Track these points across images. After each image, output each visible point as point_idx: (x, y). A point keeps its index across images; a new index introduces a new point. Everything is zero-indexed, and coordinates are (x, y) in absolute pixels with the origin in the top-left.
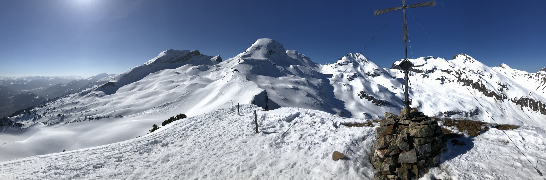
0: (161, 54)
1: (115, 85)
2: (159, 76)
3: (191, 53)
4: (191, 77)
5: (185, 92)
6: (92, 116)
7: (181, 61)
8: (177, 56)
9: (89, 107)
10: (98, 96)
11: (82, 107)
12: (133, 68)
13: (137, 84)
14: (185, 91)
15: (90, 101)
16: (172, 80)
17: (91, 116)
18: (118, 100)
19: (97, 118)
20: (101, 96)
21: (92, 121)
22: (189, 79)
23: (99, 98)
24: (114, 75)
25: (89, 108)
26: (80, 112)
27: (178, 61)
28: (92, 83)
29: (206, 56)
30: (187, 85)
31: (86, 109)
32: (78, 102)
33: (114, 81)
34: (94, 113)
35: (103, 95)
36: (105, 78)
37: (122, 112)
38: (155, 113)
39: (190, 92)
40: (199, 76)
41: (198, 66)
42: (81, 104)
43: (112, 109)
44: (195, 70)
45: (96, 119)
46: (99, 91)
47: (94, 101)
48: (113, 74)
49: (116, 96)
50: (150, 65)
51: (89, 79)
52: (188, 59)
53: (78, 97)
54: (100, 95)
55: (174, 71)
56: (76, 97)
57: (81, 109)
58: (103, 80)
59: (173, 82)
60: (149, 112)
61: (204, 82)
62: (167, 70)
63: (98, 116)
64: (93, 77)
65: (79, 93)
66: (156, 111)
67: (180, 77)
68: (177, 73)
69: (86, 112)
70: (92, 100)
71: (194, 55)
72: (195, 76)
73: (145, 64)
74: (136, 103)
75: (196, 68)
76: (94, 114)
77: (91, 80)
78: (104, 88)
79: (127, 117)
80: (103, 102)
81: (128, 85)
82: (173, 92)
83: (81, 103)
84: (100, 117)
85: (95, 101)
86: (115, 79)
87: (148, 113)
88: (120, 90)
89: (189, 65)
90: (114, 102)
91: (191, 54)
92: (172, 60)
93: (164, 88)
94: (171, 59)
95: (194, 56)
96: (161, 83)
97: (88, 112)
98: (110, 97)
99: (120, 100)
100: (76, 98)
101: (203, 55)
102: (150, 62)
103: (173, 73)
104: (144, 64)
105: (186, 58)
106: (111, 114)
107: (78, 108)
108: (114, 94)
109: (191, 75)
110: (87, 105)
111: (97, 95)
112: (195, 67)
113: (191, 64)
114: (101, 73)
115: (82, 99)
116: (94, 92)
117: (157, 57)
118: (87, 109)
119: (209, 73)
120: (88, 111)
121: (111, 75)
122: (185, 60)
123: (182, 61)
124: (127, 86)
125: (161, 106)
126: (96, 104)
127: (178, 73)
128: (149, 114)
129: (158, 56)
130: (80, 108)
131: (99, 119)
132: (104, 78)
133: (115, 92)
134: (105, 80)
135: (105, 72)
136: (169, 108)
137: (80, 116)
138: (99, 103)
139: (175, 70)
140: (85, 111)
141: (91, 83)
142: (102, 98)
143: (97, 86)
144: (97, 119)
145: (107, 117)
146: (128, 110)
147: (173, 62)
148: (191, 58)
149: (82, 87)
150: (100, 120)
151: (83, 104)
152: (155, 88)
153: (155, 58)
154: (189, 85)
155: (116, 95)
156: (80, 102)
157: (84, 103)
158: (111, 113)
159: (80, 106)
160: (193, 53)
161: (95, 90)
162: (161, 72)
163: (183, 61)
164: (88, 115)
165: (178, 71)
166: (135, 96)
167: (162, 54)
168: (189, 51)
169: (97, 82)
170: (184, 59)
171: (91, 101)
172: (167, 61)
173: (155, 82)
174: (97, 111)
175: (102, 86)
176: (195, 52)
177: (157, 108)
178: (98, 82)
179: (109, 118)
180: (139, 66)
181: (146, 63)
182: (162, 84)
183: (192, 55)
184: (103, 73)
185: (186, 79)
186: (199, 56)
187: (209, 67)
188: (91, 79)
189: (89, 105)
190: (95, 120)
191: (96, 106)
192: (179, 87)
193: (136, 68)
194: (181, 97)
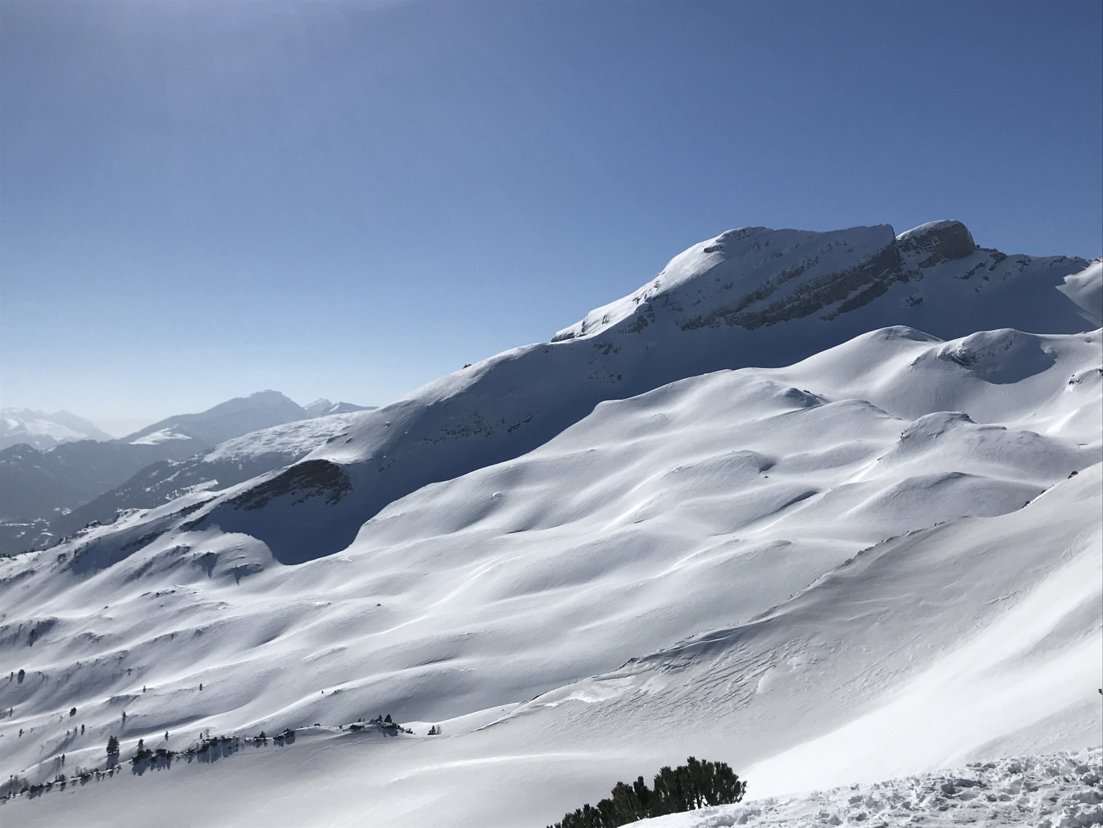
0: (682, 264)
1: (347, 486)
2: (664, 423)
3: (906, 244)
4: (907, 424)
5: (864, 546)
6: (161, 734)
7: (828, 309)
8: (792, 275)
9: (144, 662)
10: (218, 569)
11: (79, 666)
12: (481, 363)
13: (513, 478)
14: (861, 537)
15: (151, 610)
16: (762, 448)
17: (151, 739)
18: (373, 601)
19: (205, 748)
20: (239, 574)
21: (164, 771)
22: (894, 441)
23: (227, 583)
24: (344, 407)
25: (142, 672)
26: (66, 710)
27: (806, 310)
28: (173, 470)
29: (1024, 261)
30: (875, 489)
31: (112, 679)
32: (47, 626)
33: (341, 457)
34: (182, 706)
35: (256, 560)
36: (278, 428)
37: (395, 695)
38: (636, 701)
39: (895, 545)
40: (966, 418)
41: (957, 345)
42: (76, 644)
43: (322, 667)
44: (938, 375)
45: (190, 753)
46: (228, 528)
47: (182, 611)
48: (335, 400)
49: (352, 568)
50: (605, 342)
51: (147, 441)
52: (879, 290)
53: (45, 583)
54: (231, 565)
55: (772, 387)
56: (29, 581)
57: (73, 681)
58: (258, 449)
59: (767, 466)
60: (595, 694)
61: (1010, 469)
62: (723, 378)
63: (212, 735)
64: (175, 423)
65: (61, 549)
66: (644, 689)
67: (819, 431)
68: (795, 396)
69: (115, 701)
70: (169, 604)
71: (925, 256)
72: (936, 421)
73: (571, 336)
74: (502, 622)
75: (947, 357)
76: (180, 716)
77: (161, 446)
78: (260, 505)
79: (432, 732)
80: (257, 616)
81: (446, 488)
82: (769, 542)
83: (71, 634)
84: (224, 740)
85: (194, 609)
86: (347, 440)
87: (588, 700)
88: (386, 524)
89: (890, 336)
90: (340, 612)
91: (903, 255)
92: (759, 307)
93: (704, 514)
94: (749, 300)
95: (931, 262)
96: (684, 473)
97: (128, 699)
98: (311, 581)
99: (386, 601)
100: (30, 596)
101: (1000, 257)
102: (605, 320)
103: (763, 397)
104: (559, 333)
105: (864, 287)
106: (312, 714)
107: (43, 677)
108: (343, 555)
109: (905, 412)
110: (126, 646)
111: (208, 562)
112: (940, 347)
113: (905, 330)
114: (245, 394)
115: (85, 601)
116: (181, 540)
117: (652, 284)
118: (125, 679)
119: (1052, 393)
120: (131, 691)
121: (326, 409)
122: (862, 300)
123: (838, 304)
124: (437, 494)
125: (676, 653)
126: (199, 633)
127: (810, 401)
128: (591, 706)
129: (660, 278)
130: (68, 675)
131: (215, 757)
132: (268, 432)
133: (345, 540)
134: (276, 446)
135: (275, 389)
136: (743, 665)
137: (65, 744)
138: (221, 625)
139: (785, 378)
140: (102, 699)
141: (164, 469)
142: (248, 583)
143: (208, 495)
144: (205, 760)
145: (279, 740)
146: (444, 676)
147: (765, 318)
148: (904, 279)
149: (83, 503)
150: (222, 760)
151: (90, 635)
152: (635, 509)
153: (639, 293)
154: (891, 487)
155: (354, 559)
156: (67, 624)
157: (97, 632)
158: (317, 703)
159: (62, 656)
160: (919, 240)
161: (190, 527)
162: (683, 390)
163: (845, 308)
164: (129, 725)
165: (801, 387)
166: (492, 572)
167: (687, 260)
168: (889, 229)
169: (210, 458)
170: (852, 295)
171: (158, 613)
172: (723, 313)
173: (637, 464)
174: (207, 694)
175: (248, 495)
176: (932, 232)
177: (647, 665)
178: (219, 463)
179: (299, 742)
180: (528, 346)
181: (577, 327)
182: (690, 483)
183: (911, 260)
184: (258, 395)
185: (868, 441)
186: (971, 263)
187: (1047, 350)
188: (159, 435)
189: (136, 648)
190: (183, 763)
191: (200, 655)
192: (813, 507)
193: (505, 363)
194: (833, 582)
